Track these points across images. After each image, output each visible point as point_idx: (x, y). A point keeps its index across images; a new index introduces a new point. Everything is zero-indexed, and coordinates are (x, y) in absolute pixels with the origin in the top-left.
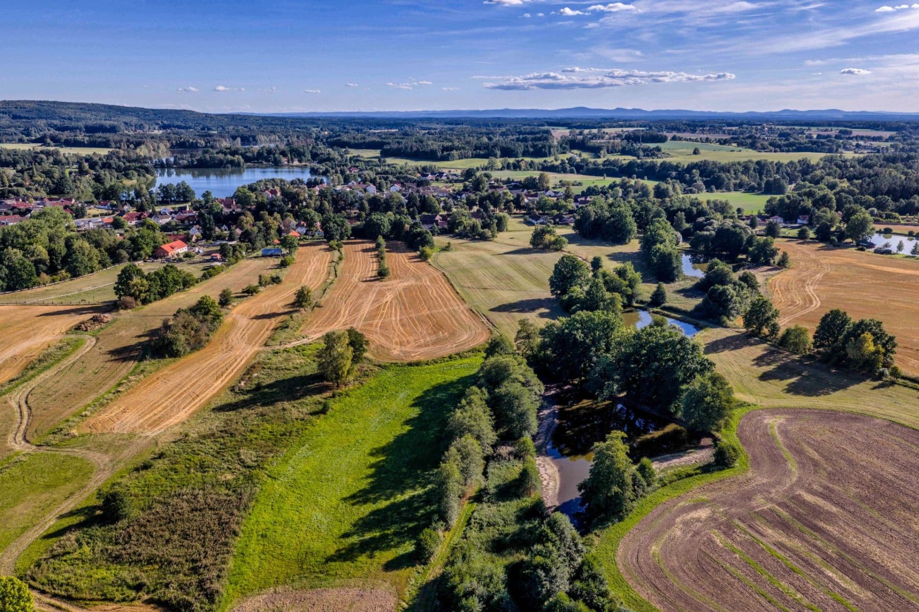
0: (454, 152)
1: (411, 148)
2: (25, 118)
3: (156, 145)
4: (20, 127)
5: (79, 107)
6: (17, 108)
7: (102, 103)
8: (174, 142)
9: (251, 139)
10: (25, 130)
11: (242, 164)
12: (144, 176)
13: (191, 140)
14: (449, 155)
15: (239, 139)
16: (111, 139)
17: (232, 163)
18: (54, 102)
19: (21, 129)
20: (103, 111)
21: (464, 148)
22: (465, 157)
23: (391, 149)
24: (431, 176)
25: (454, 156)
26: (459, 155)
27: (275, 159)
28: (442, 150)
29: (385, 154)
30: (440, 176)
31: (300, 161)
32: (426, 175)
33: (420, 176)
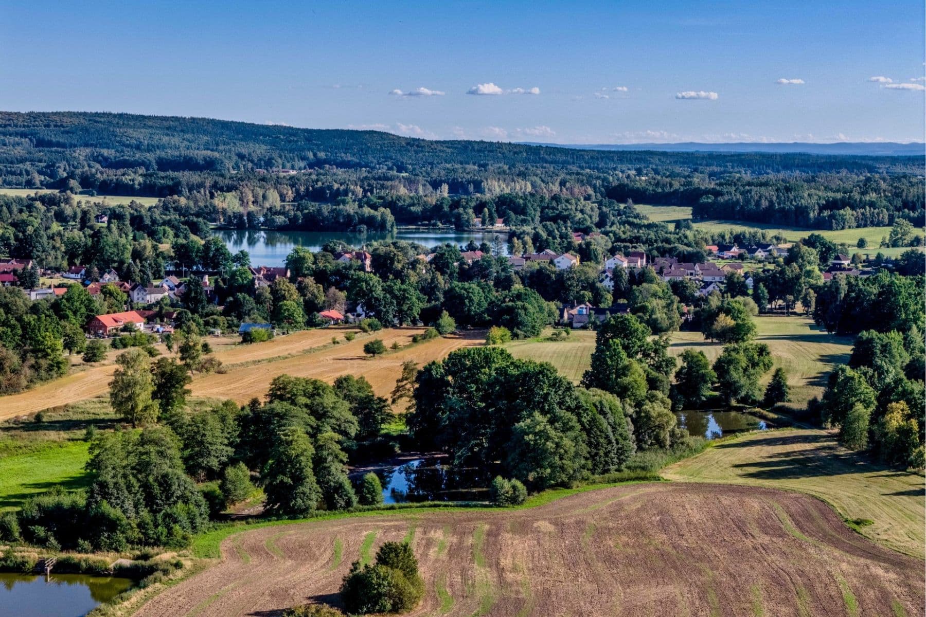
0: (847, 212)
1: (758, 203)
2: (58, 144)
3: (260, 192)
4: (40, 161)
5: (166, 124)
6: (47, 126)
7: (211, 117)
8: (301, 188)
10: (47, 167)
11: (389, 225)
13: (336, 186)
14: (832, 217)
15: (445, 188)
16: (184, 180)
17: (370, 222)
18: (121, 116)
19: (43, 164)
20: (205, 132)
21: (872, 204)
22: (873, 224)
23: (714, 203)
24: (735, 250)
25: (844, 220)
26: (857, 219)
27: (458, 217)
28: (822, 208)
29: (702, 214)
30: (754, 251)
31: (506, 222)
32: (729, 248)
33: (715, 249)
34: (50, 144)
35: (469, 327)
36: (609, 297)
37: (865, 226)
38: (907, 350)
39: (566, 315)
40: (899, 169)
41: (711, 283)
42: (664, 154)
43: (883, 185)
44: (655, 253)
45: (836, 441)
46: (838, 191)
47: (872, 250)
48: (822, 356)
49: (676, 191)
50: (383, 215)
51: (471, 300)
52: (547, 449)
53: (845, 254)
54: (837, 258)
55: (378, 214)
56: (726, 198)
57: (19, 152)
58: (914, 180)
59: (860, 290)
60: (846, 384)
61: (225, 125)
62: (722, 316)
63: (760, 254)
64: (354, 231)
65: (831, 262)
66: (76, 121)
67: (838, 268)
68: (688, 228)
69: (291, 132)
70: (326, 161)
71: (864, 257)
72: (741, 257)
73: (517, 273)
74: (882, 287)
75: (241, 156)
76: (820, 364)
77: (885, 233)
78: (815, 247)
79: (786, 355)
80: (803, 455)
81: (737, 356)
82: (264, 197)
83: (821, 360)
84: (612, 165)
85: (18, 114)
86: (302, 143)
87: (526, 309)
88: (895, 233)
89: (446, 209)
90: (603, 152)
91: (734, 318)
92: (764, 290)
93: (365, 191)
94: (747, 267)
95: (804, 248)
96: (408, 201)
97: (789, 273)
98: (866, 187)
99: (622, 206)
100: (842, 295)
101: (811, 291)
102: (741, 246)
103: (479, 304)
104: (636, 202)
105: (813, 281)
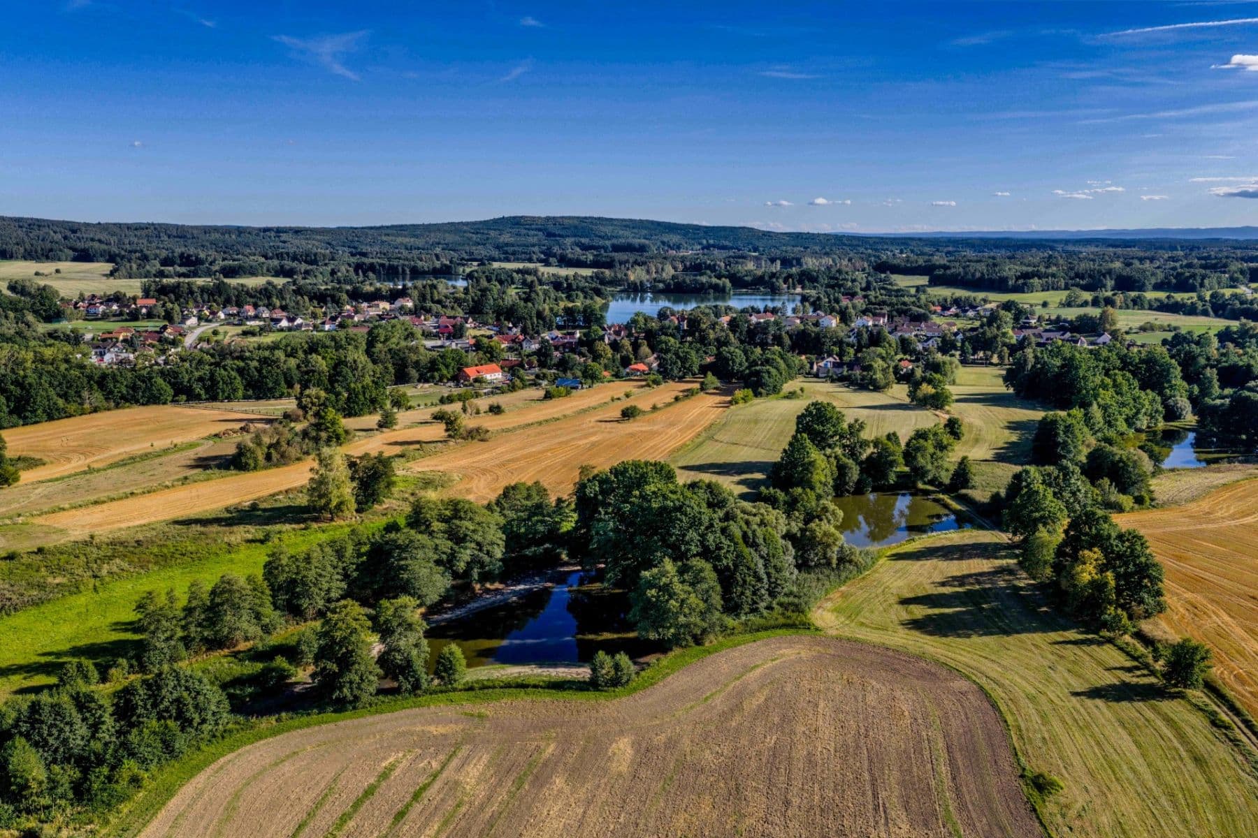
0: (1036, 281)
1: (973, 275)
2: (558, 236)
3: (660, 266)
7: (651, 219)
8: (688, 264)
9: (794, 262)
11: (727, 289)
12: (592, 299)
14: (1025, 284)
15: (778, 262)
16: (618, 259)
17: (715, 287)
18: (599, 218)
20: (646, 228)
21: (1053, 276)
22: (1053, 289)
23: (943, 275)
24: (953, 310)
25: (1033, 286)
26: (1042, 285)
27: (773, 284)
28: (1018, 278)
29: (935, 282)
30: (967, 311)
31: (803, 288)
32: (949, 309)
33: (939, 309)
34: (554, 235)
35: (734, 380)
36: (852, 351)
37: (1048, 290)
38: (1087, 425)
39: (815, 367)
40: (1070, 248)
41: (932, 337)
42: (920, 239)
43: (1061, 261)
44: (895, 313)
45: (1016, 556)
46: (1029, 265)
47: (1053, 312)
48: (1010, 422)
49: (920, 266)
50: (724, 283)
51: (734, 362)
52: (670, 609)
53: (1032, 313)
54: (1027, 318)
55: (720, 282)
56: (953, 270)
57: (535, 240)
58: (1081, 256)
59: (1045, 362)
60: (1029, 497)
61: (659, 224)
62: (924, 386)
63: (971, 313)
64: (705, 293)
65: (1023, 320)
66: (571, 222)
67: (1026, 326)
68: (924, 292)
69: (697, 228)
70: (714, 246)
71: (1047, 317)
72: (957, 315)
73: (787, 333)
74: (1064, 359)
75: (663, 243)
76: (1007, 432)
77: (1062, 295)
78: (1009, 311)
79: (978, 422)
80: (979, 583)
81: (925, 444)
82: (662, 269)
83: (1009, 428)
84: (885, 247)
85: (539, 218)
86: (702, 234)
87: (769, 372)
88: (1069, 296)
89: (766, 278)
90: (882, 238)
91: (935, 387)
92: (968, 346)
93: (726, 265)
94: (960, 324)
95: (1002, 312)
96: (744, 273)
97: (989, 335)
98: (1049, 262)
99: (883, 275)
100: (1029, 367)
101: (1005, 348)
102: (959, 307)
103: (740, 364)
104: (892, 273)
105: (1007, 341)
